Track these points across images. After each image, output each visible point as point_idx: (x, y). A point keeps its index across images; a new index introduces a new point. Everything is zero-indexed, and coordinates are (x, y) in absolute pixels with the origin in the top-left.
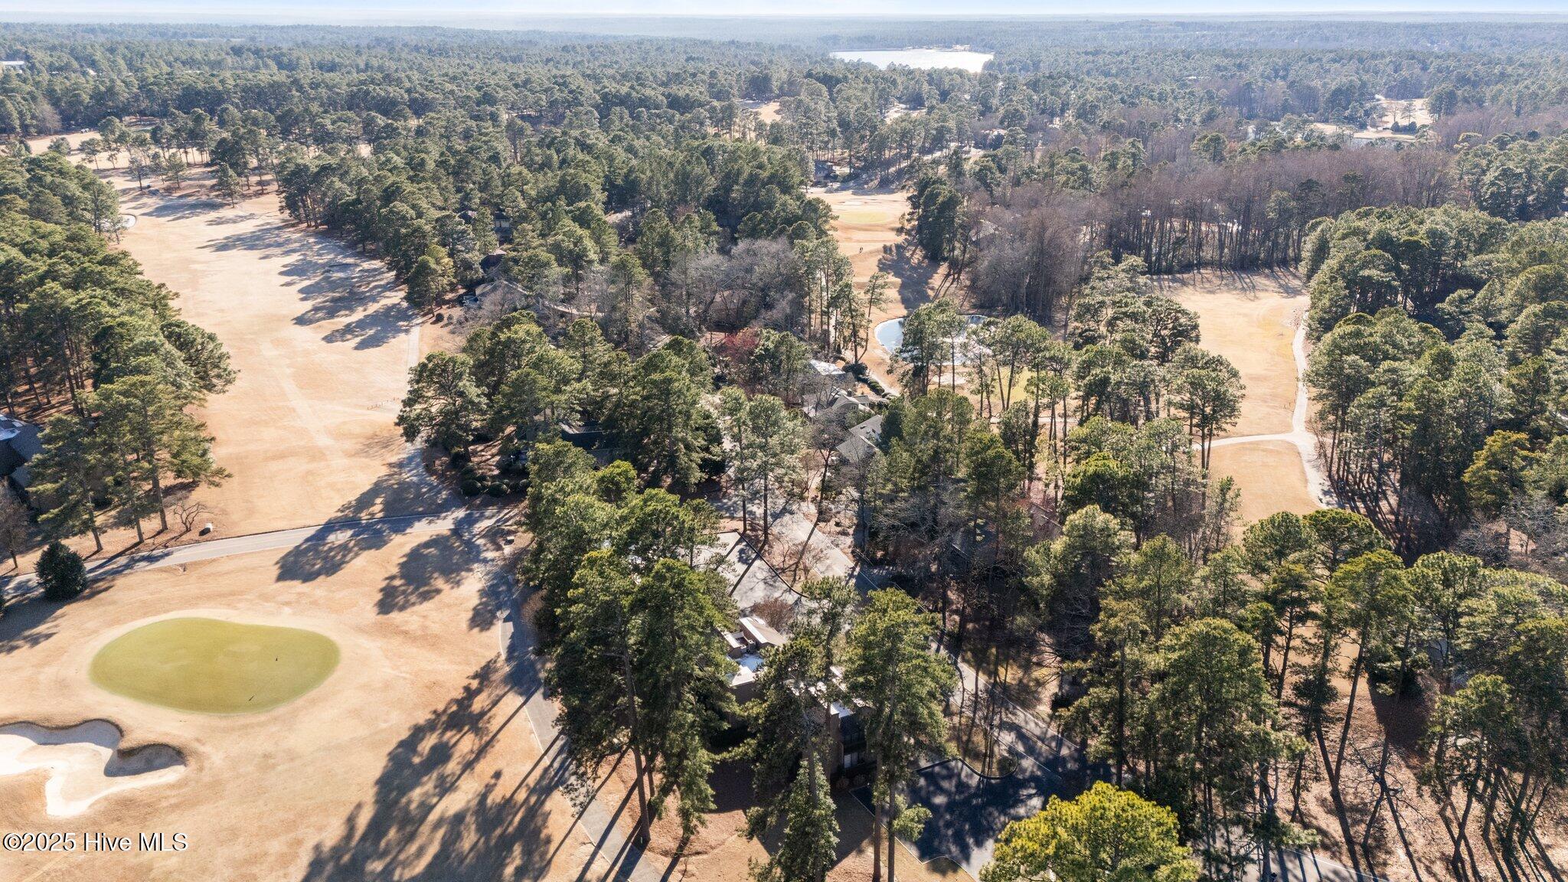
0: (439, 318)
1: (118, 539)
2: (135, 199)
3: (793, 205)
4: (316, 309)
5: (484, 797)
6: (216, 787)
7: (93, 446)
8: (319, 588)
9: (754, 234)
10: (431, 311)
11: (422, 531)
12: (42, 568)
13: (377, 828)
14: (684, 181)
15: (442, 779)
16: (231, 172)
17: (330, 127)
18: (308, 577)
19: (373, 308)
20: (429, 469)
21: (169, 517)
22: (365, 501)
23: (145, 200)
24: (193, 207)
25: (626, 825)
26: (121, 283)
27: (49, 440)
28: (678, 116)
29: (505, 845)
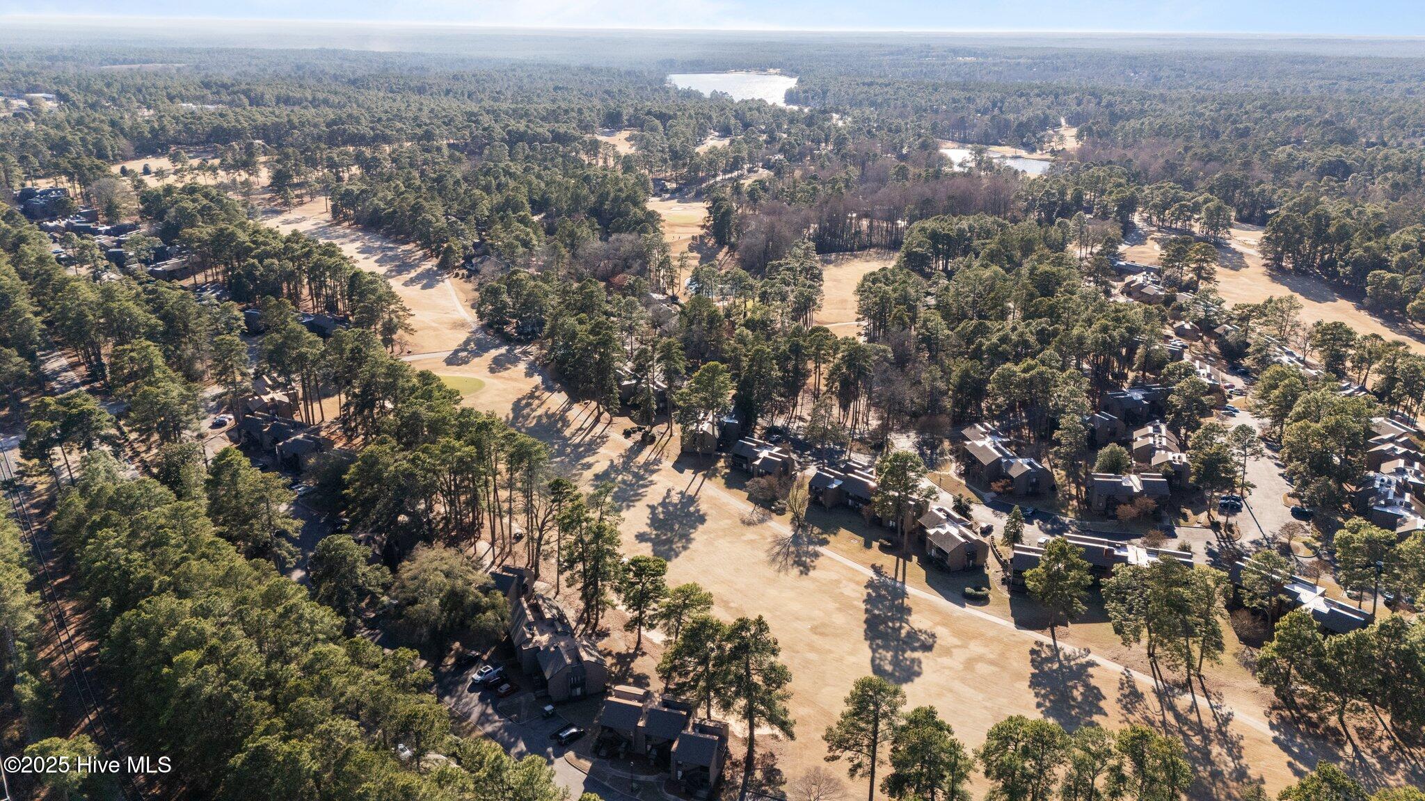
0: (457, 275)
3: (640, 213)
5: (546, 412)
8: (465, 367)
9: (618, 230)
10: (450, 272)
11: (495, 352)
14: (576, 199)
15: (532, 408)
16: (289, 191)
18: (458, 365)
19: (419, 270)
22: (466, 343)
25: (593, 417)
28: (561, 148)
29: (556, 421)
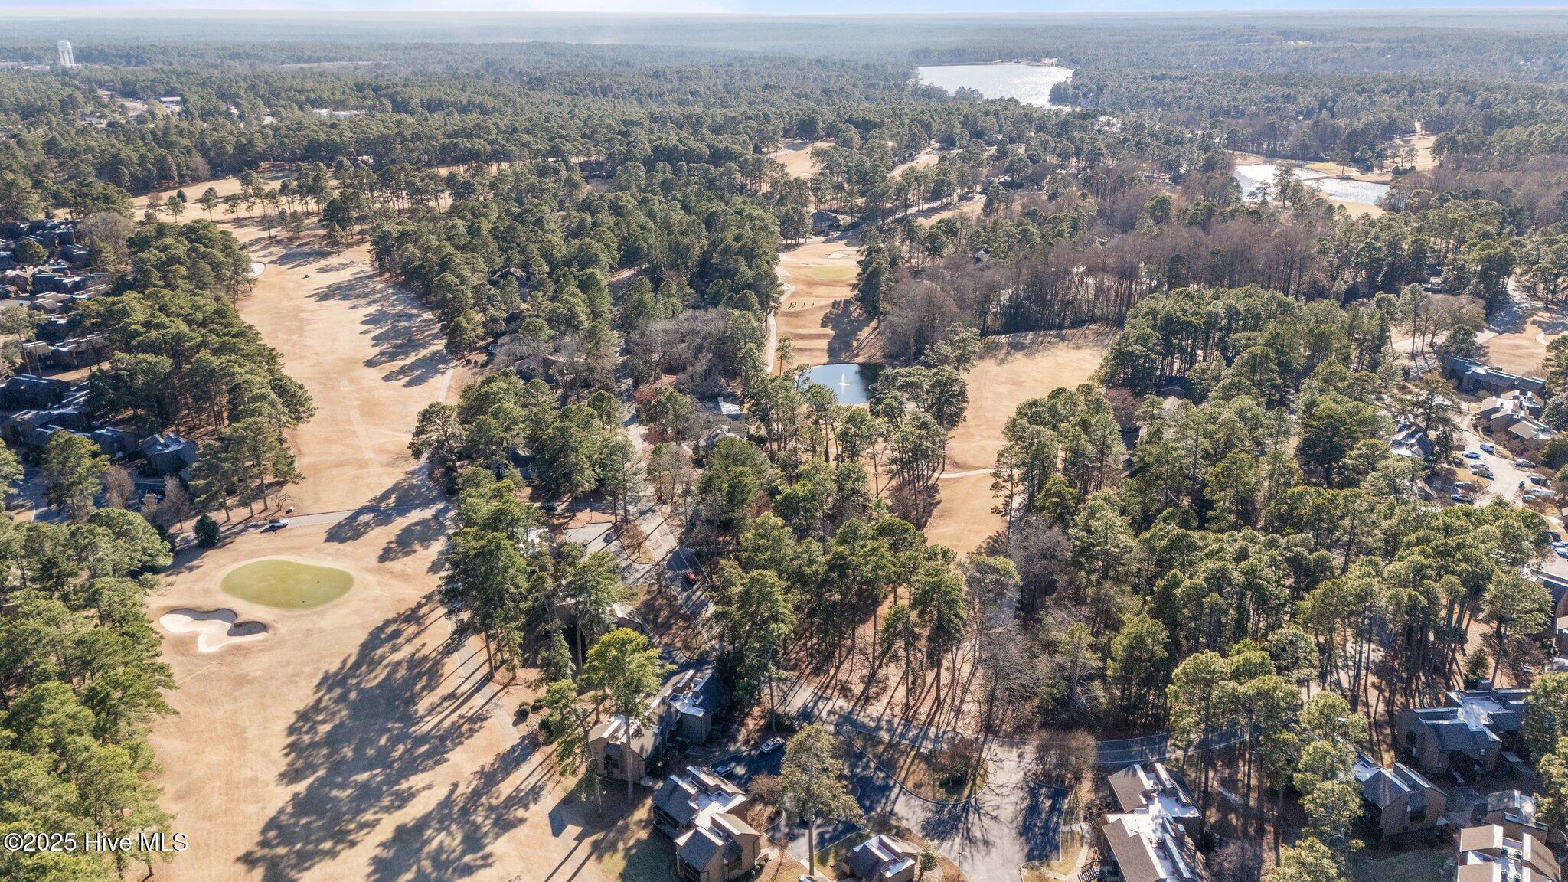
0: (469, 362)
1: (239, 514)
2: (265, 248)
4: (382, 354)
5: (414, 655)
6: (282, 643)
7: (226, 460)
8: (348, 547)
10: (463, 357)
11: (416, 516)
12: (198, 529)
13: (357, 665)
15: (394, 645)
16: (337, 227)
17: (419, 184)
18: (342, 541)
19: (423, 353)
20: (430, 477)
21: (269, 502)
22: (385, 496)
23: (272, 249)
24: (308, 255)
25: (485, 669)
26: (248, 350)
27: (203, 455)
28: (712, 169)
29: (420, 676)
